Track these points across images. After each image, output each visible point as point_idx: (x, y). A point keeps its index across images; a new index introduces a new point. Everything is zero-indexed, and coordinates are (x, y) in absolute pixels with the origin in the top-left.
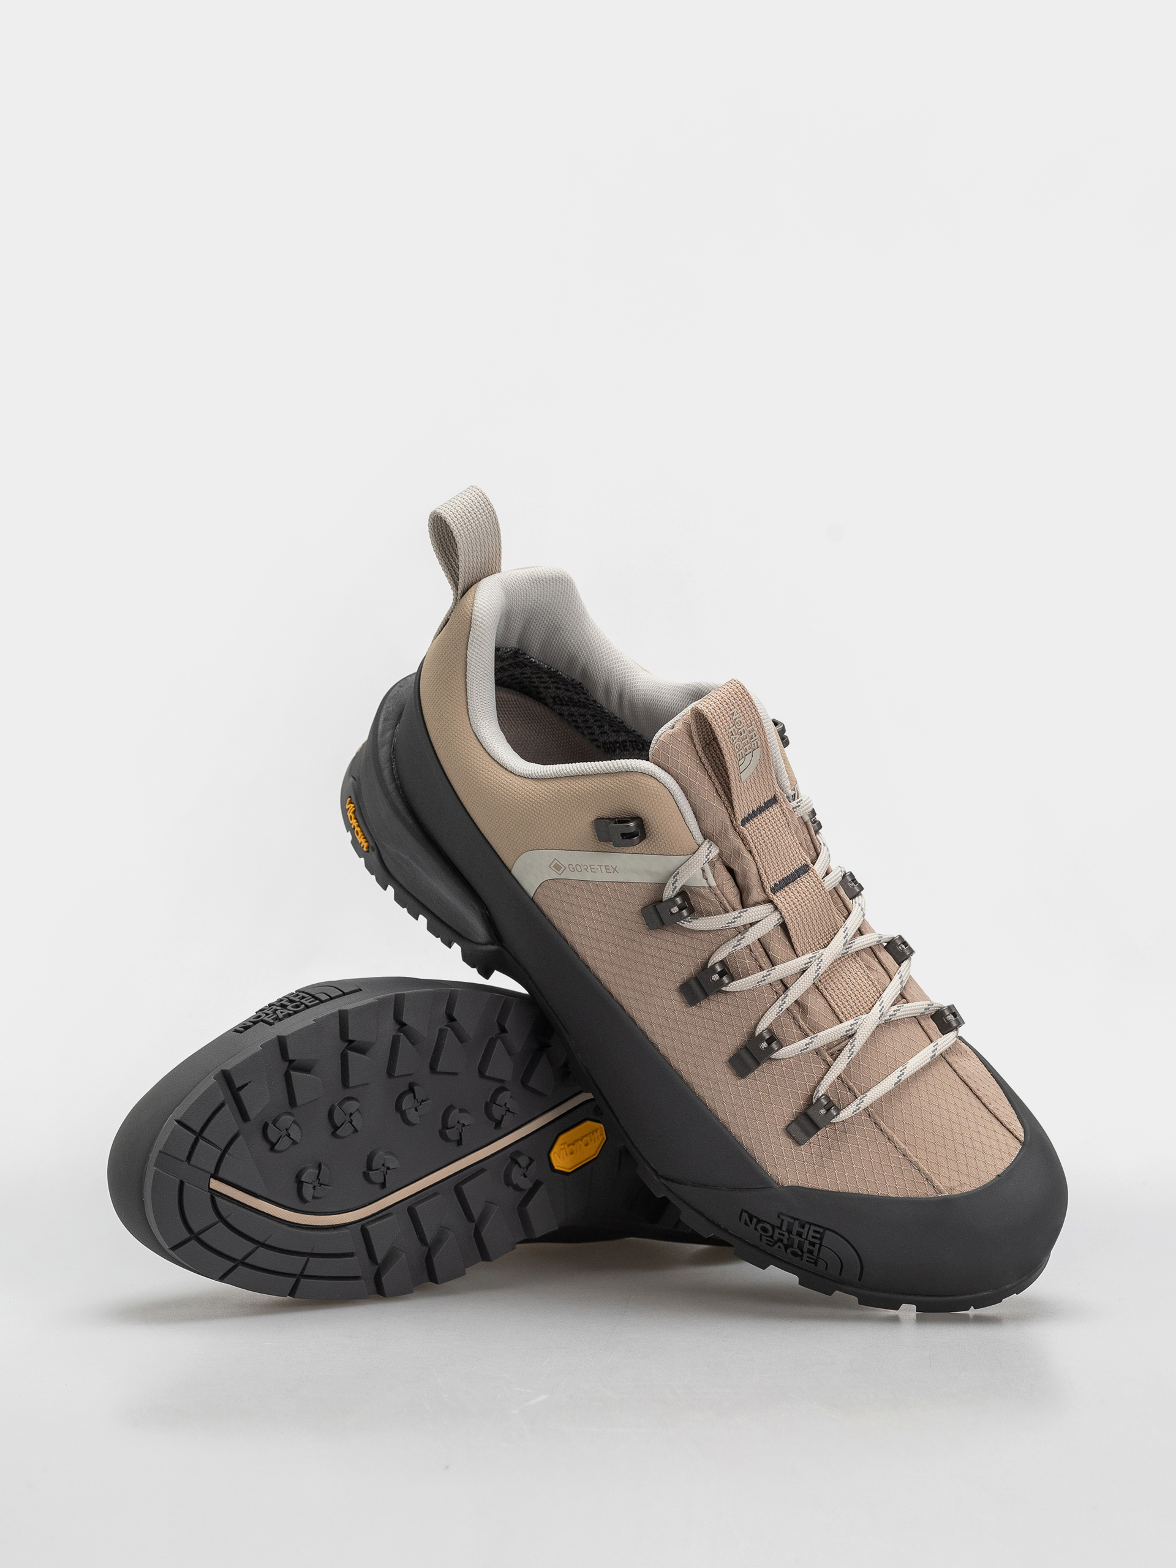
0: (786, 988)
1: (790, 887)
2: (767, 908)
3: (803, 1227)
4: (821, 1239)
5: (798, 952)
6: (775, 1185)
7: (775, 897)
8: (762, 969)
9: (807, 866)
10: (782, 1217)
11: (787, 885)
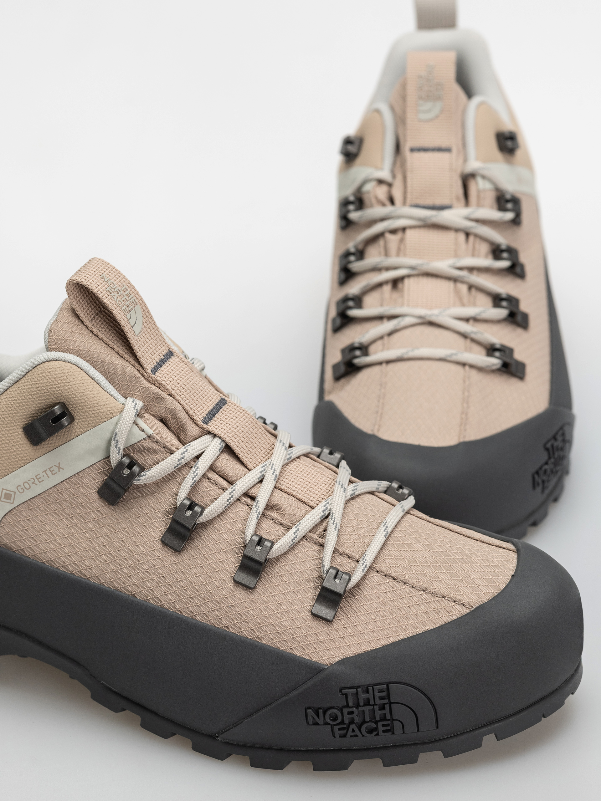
0: (253, 498)
1: (218, 417)
2: (207, 438)
3: (367, 692)
4: (388, 697)
5: (249, 467)
6: (324, 667)
7: (208, 427)
8: (224, 490)
9: (224, 399)
10: (344, 691)
11: (214, 416)
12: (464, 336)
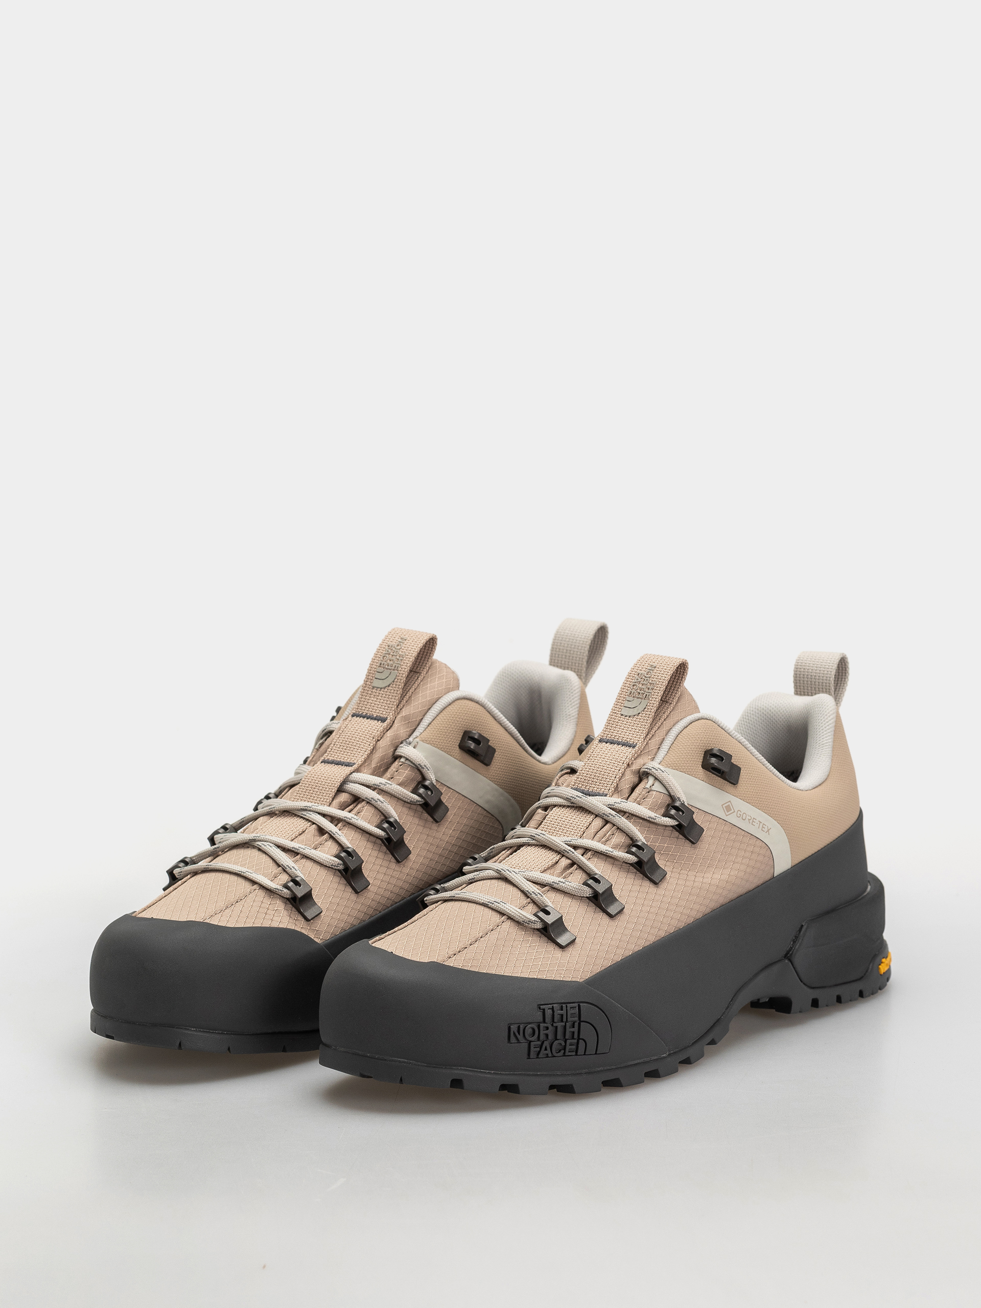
12: (525, 894)
